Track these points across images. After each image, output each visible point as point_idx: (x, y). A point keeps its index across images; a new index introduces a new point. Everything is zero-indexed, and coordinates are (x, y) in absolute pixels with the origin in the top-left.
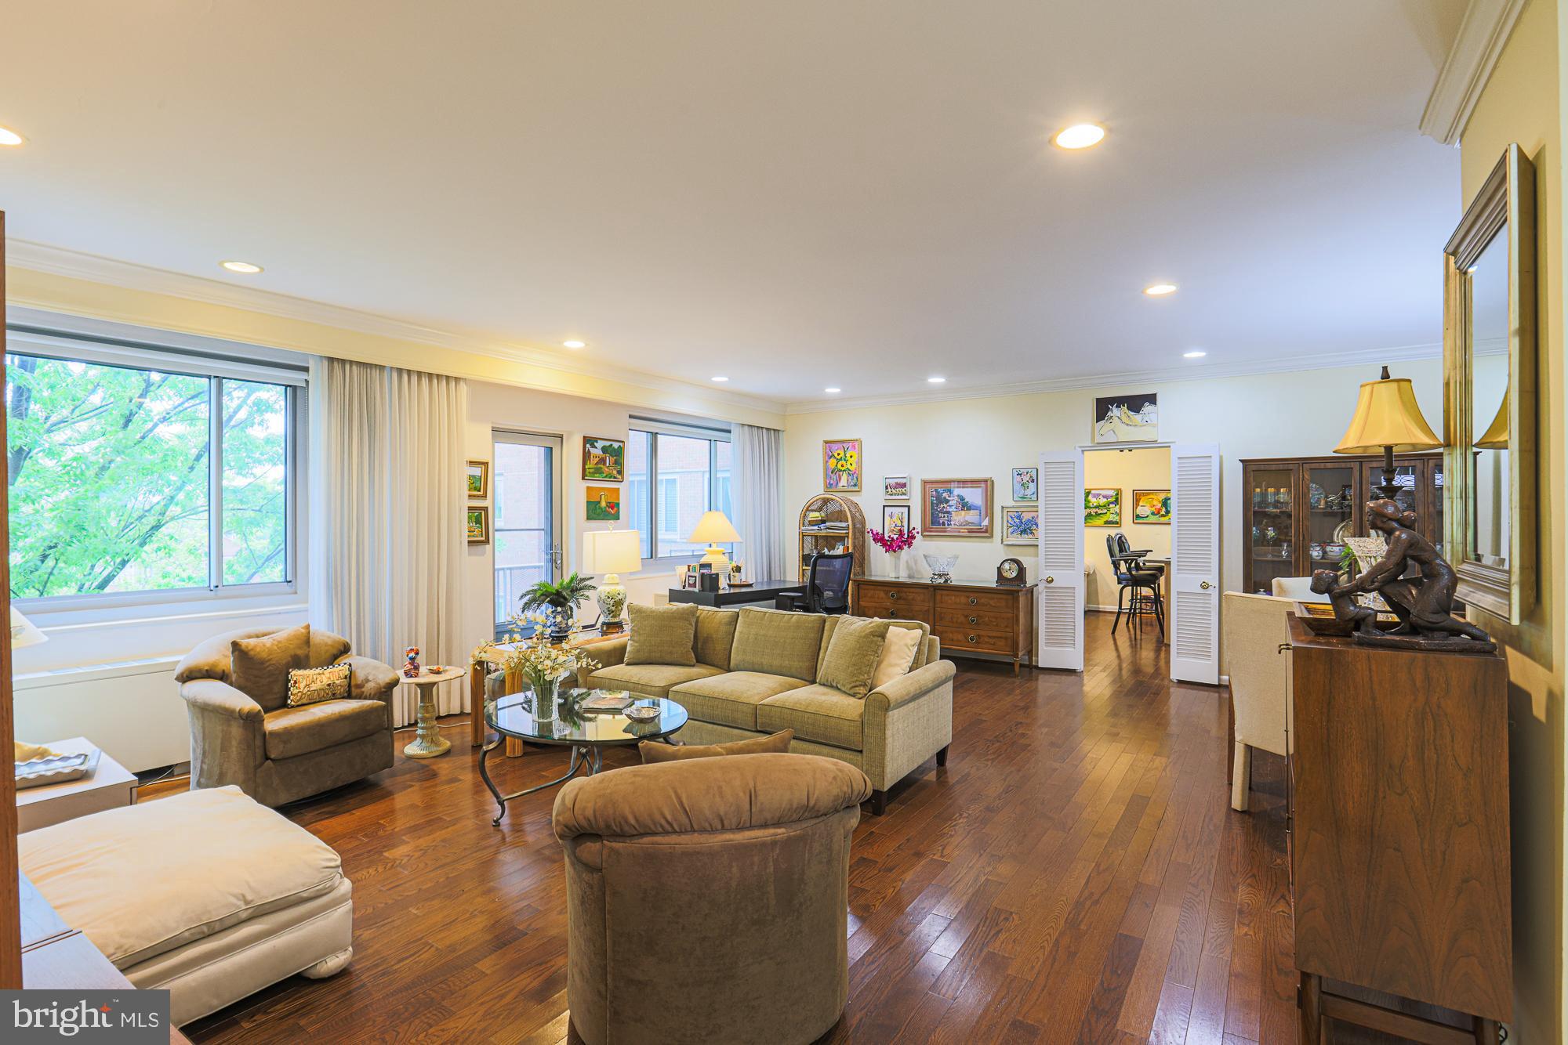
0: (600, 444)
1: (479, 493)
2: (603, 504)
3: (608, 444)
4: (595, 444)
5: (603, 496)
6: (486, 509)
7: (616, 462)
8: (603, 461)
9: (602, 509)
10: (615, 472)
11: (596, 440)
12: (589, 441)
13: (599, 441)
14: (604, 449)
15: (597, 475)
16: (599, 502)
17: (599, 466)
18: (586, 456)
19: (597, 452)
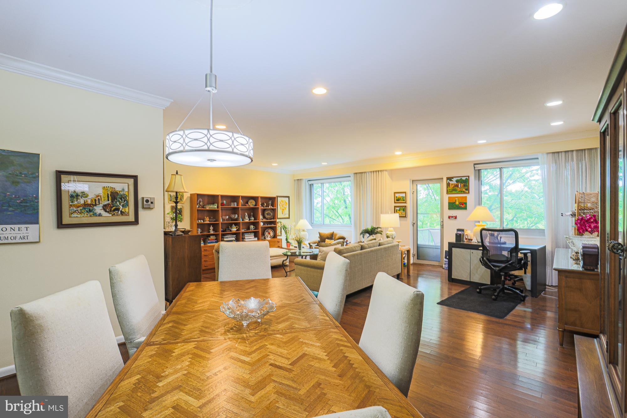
0: (454, 180)
1: (404, 201)
2: (457, 203)
3: (459, 178)
4: (452, 179)
5: (457, 200)
6: (406, 206)
7: (464, 186)
8: (457, 186)
9: (456, 205)
10: (464, 190)
11: (453, 178)
12: (450, 179)
13: (454, 178)
14: (457, 181)
15: (454, 192)
16: (455, 203)
17: (455, 188)
18: (448, 185)
19: (454, 182)
